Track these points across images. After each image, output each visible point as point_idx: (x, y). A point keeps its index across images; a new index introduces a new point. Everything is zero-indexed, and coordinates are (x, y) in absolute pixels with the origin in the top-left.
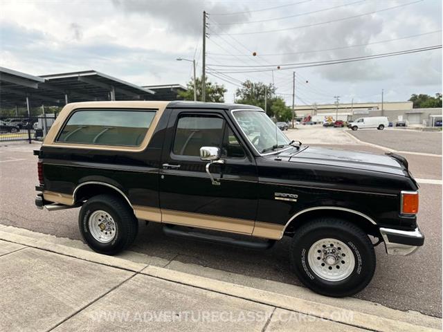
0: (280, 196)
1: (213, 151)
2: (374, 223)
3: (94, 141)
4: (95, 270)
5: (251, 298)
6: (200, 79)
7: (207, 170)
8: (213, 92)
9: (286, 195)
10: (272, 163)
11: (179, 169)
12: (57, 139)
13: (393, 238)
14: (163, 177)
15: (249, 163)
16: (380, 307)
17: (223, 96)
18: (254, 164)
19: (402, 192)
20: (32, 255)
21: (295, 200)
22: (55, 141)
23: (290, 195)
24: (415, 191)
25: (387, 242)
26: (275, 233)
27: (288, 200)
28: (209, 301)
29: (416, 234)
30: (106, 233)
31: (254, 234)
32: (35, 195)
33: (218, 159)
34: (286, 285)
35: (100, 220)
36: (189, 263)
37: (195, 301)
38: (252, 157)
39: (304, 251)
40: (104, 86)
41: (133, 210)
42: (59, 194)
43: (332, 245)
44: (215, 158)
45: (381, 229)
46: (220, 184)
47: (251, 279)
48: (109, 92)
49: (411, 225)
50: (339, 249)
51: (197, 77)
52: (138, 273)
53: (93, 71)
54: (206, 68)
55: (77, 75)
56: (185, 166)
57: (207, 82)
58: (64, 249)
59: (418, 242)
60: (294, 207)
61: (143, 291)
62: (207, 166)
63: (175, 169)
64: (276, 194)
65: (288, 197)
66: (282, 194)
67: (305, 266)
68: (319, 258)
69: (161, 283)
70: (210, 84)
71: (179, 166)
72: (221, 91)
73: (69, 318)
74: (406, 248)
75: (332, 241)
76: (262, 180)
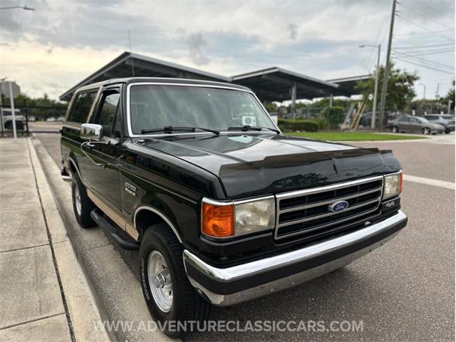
0: (127, 187)
2: (180, 240)
5: (67, 295)
6: (384, 65)
8: (401, 80)
9: (130, 186)
17: (412, 84)
19: (205, 200)
21: (134, 194)
27: (131, 192)
31: (127, 230)
39: (142, 261)
40: (287, 82)
45: (186, 251)
48: (290, 88)
51: (380, 64)
52: (50, 244)
53: (275, 68)
54: (392, 52)
55: (262, 73)
57: (395, 68)
64: (126, 184)
65: (130, 189)
67: (144, 281)
70: (398, 71)
72: (411, 79)
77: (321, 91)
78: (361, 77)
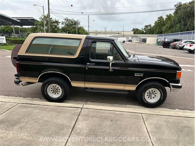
0: (137, 75)
1: (111, 58)
2: (168, 82)
3: (49, 52)
4: (62, 109)
5: (131, 112)
6: (46, 16)
7: (111, 66)
8: (54, 22)
9: (139, 74)
10: (133, 62)
11: (94, 65)
12: (27, 52)
13: (174, 87)
14: (87, 69)
15: (124, 62)
16: (167, 109)
17: (59, 25)
18: (126, 63)
19: (177, 71)
20: (26, 107)
21: (142, 76)
22: (26, 52)
23: (140, 74)
24: (180, 71)
25: (172, 88)
26: (133, 88)
27: (140, 76)
28: (118, 114)
29: (179, 85)
30: (55, 94)
31: (125, 89)
32: (14, 79)
33: (113, 61)
34: (135, 106)
35: (52, 88)
36: (94, 102)
37: (114, 115)
38: (125, 60)
39: (144, 93)
41: (71, 83)
42: (26, 78)
43: (152, 90)
44: (111, 61)
45: (170, 84)
46: (112, 71)
47: (121, 105)
49: (178, 82)
50: (155, 91)
51: (45, 15)
52: (82, 108)
54: (50, 11)
56: (97, 64)
57: (50, 17)
58: (38, 103)
59: (180, 87)
60: (142, 78)
61: (91, 114)
62: (111, 64)
63: (92, 65)
64: (135, 74)
65: (140, 75)
66: (137, 74)
67: (143, 99)
68: (147, 95)
69: (95, 111)
70: (52, 19)
71: (94, 64)
72: (57, 22)
73: (73, 129)
74: (176, 89)
75: (152, 89)
76: (130, 69)
77: (11, 23)
78: (29, 18)
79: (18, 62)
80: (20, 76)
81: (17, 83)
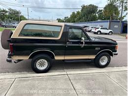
1: (83, 38)
11: (71, 44)
14: (67, 46)
15: (89, 41)
21: (100, 49)
22: (19, 36)
24: (117, 45)
26: (93, 57)
29: (116, 53)
45: (113, 53)
46: (83, 47)
52: (67, 75)
68: (101, 61)
79: (12, 44)
80: (13, 56)
81: (10, 61)
